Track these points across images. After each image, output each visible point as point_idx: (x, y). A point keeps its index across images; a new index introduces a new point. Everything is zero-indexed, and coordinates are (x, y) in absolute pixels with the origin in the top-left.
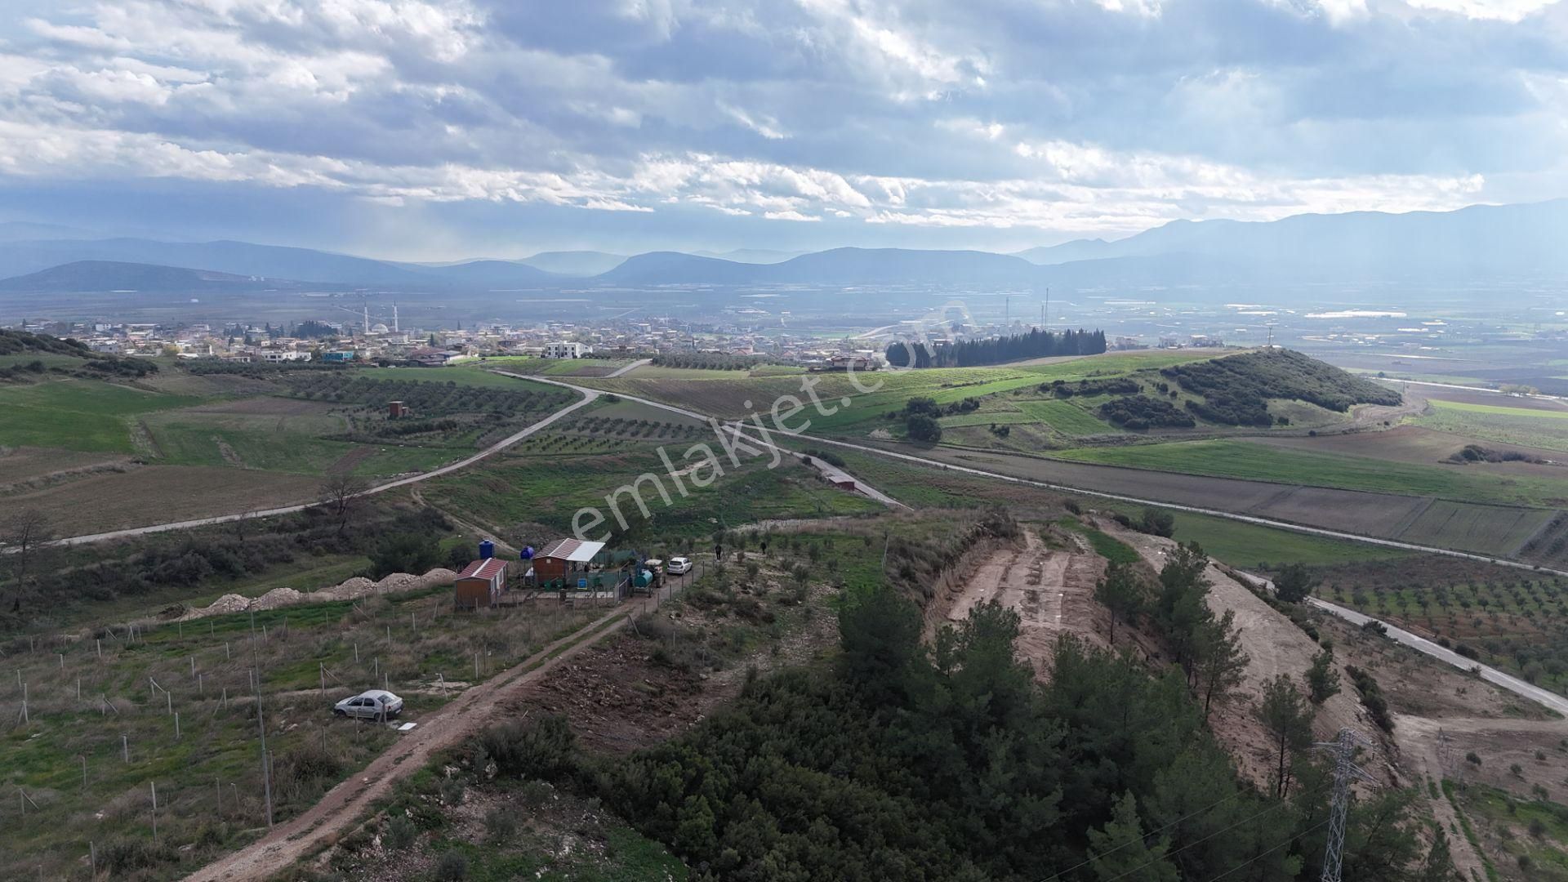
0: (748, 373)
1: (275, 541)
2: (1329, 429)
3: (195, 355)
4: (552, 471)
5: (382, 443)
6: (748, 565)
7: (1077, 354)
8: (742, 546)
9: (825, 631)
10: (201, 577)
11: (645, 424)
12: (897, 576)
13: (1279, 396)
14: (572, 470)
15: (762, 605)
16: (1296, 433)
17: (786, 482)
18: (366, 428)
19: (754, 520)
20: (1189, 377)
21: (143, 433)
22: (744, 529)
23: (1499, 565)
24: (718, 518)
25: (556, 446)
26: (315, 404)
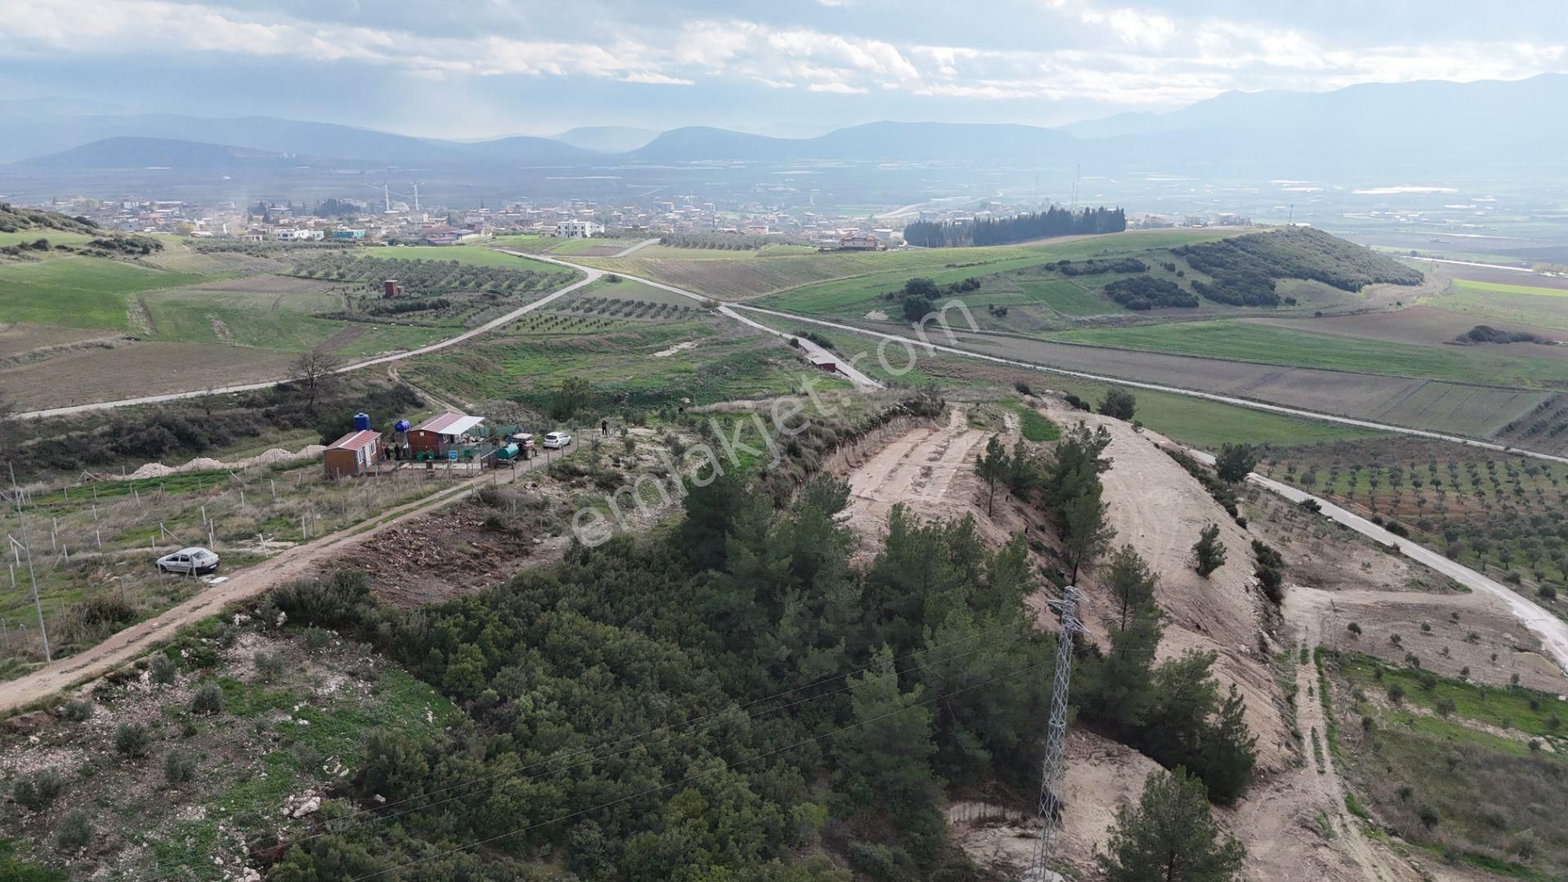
1: (242, 415)
2: (1337, 309)
3: (208, 233)
4: (536, 350)
5: (375, 322)
10: (166, 448)
11: (641, 304)
13: (1290, 276)
14: (557, 350)
16: (1302, 314)
18: (359, 306)
19: (727, 401)
20: (1201, 255)
21: (141, 310)
23: (1469, 446)
25: (545, 326)
26: (316, 282)
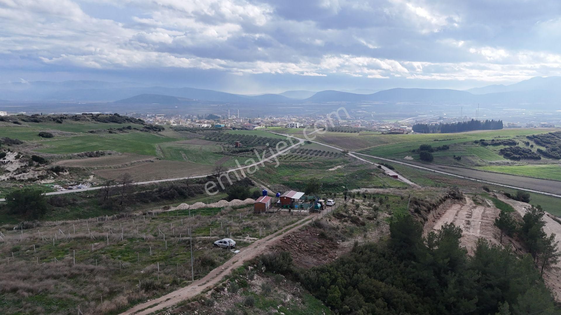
0: (358, 134)
1: (198, 186)
3: (176, 125)
4: (288, 167)
5: (233, 155)
6: (356, 204)
7: (491, 129)
8: (354, 197)
9: (384, 230)
10: (175, 197)
11: (320, 151)
12: (413, 211)
14: (295, 167)
15: (361, 219)
17: (371, 174)
18: (228, 150)
19: (359, 188)
21: (160, 149)
22: (355, 191)
24: (345, 186)
25: (289, 158)
26: (212, 142)
